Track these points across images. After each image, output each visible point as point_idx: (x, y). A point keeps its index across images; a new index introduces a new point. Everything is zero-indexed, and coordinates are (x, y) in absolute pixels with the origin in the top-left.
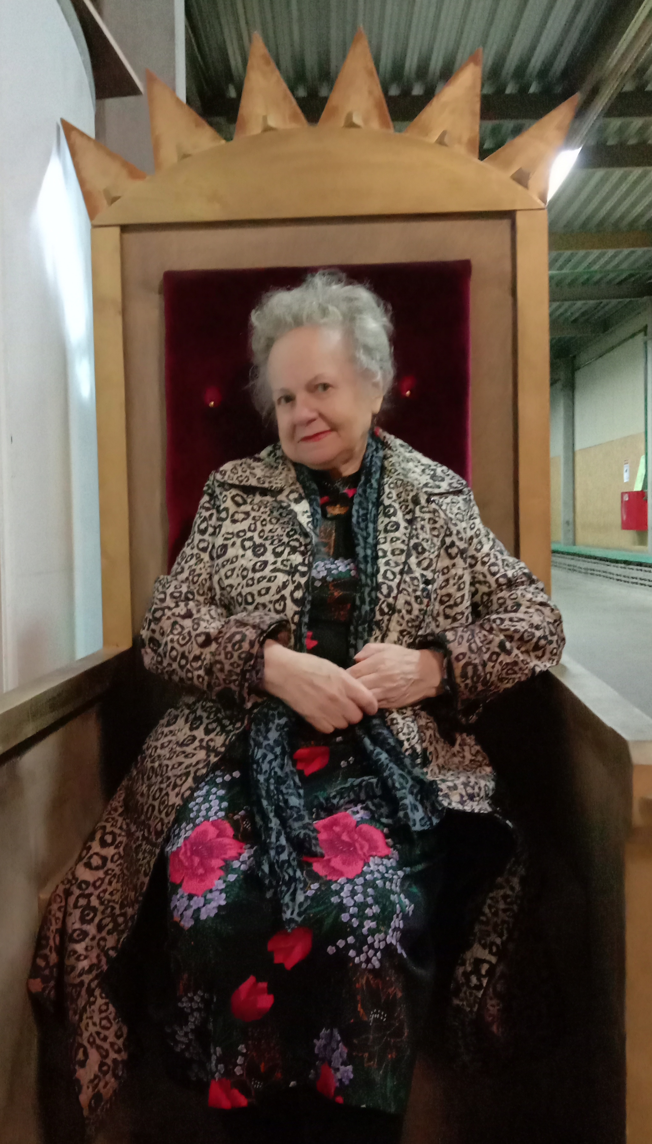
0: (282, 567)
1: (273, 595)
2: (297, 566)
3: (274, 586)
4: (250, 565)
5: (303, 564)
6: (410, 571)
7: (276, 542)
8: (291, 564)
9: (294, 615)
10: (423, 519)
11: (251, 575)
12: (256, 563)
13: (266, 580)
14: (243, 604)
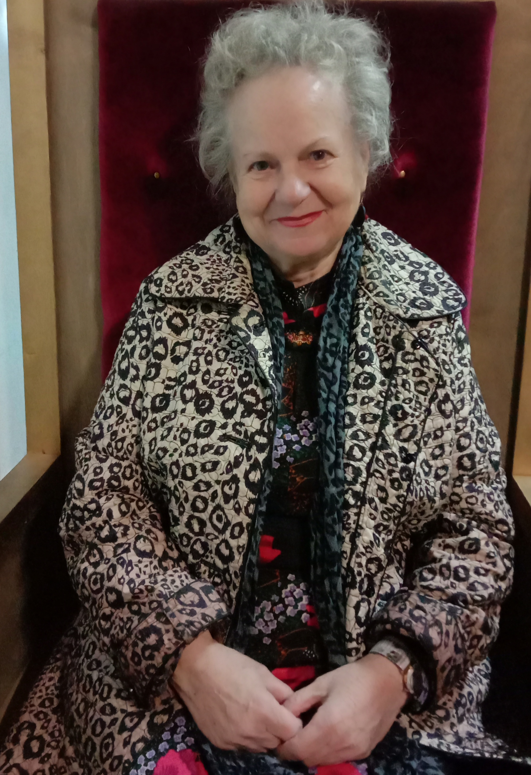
0: (233, 434)
1: (221, 474)
2: (253, 435)
3: (224, 461)
4: (192, 426)
5: (260, 432)
6: (385, 445)
7: (225, 393)
8: (246, 431)
9: (248, 505)
10: (406, 372)
11: (192, 440)
12: (200, 423)
13: (212, 451)
14: (180, 476)
